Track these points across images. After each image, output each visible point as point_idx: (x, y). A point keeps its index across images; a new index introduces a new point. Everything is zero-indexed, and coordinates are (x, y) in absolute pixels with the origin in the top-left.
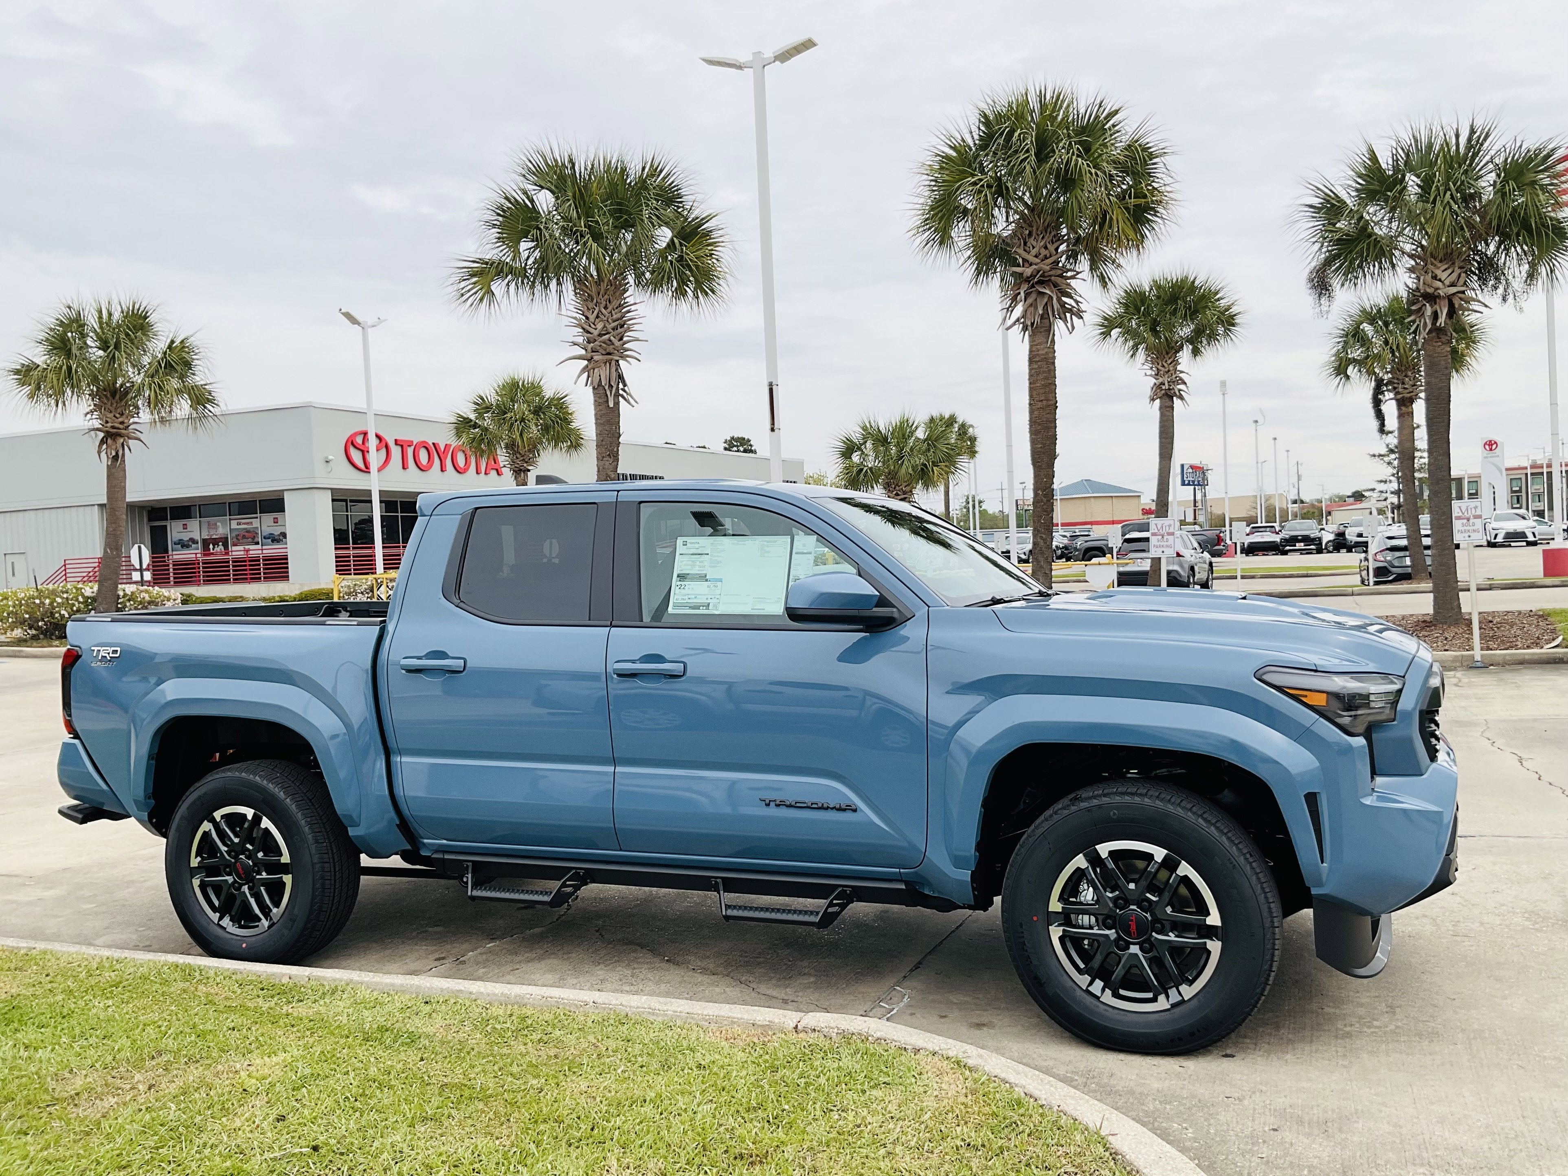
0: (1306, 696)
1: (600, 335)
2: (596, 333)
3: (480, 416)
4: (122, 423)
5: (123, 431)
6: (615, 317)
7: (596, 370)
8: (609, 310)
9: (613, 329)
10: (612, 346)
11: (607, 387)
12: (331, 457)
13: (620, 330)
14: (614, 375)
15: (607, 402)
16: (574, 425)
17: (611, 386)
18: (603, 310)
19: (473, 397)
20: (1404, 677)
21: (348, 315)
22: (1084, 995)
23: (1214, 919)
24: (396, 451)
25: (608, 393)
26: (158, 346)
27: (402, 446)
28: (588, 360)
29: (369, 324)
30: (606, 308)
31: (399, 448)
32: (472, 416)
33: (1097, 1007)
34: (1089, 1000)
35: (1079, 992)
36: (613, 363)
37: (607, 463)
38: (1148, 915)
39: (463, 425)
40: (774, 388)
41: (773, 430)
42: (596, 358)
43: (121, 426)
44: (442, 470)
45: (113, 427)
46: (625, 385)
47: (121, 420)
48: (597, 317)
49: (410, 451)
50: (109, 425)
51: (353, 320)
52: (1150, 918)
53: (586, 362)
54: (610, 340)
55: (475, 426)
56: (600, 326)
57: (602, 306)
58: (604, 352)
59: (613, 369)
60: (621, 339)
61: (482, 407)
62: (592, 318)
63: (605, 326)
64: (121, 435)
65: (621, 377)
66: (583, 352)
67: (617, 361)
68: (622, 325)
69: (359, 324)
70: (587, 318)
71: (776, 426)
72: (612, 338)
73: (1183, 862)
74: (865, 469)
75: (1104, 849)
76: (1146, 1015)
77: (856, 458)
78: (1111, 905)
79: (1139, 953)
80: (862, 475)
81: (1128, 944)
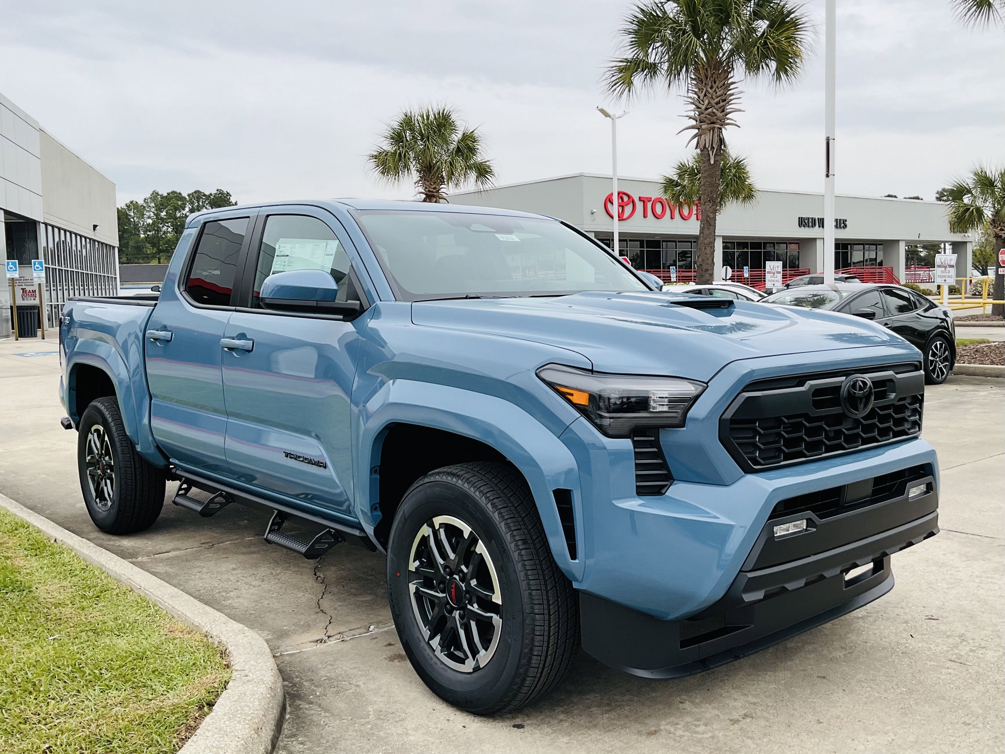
0: (572, 395)
1: (706, 109)
2: (703, 107)
3: (680, 176)
4: (434, 188)
5: (435, 194)
6: (718, 94)
7: (703, 136)
8: (714, 89)
9: (717, 104)
10: (715, 117)
11: (709, 149)
12: (594, 210)
13: (722, 104)
14: (716, 139)
15: (710, 160)
16: (748, 181)
17: (713, 148)
18: (710, 90)
19: (676, 164)
20: (707, 383)
21: (602, 111)
22: (426, 647)
23: (497, 599)
24: (639, 206)
25: (711, 153)
26: (456, 137)
27: (644, 201)
28: (699, 129)
29: (617, 116)
30: (711, 88)
31: (642, 203)
32: (675, 178)
33: (432, 659)
34: (428, 651)
35: (423, 644)
36: (716, 130)
37: (708, 207)
38: (463, 585)
39: (670, 184)
40: (831, 142)
41: (827, 176)
42: (703, 127)
43: (434, 191)
44: (672, 218)
45: (429, 191)
46: (725, 147)
47: (434, 186)
48: (705, 95)
49: (649, 205)
50: (427, 190)
51: (606, 115)
52: (464, 589)
53: (696, 131)
54: (714, 113)
55: (677, 185)
56: (706, 102)
57: (710, 86)
58: (709, 122)
59: (716, 135)
60: (723, 111)
61: (683, 170)
62: (702, 96)
63: (709, 103)
64: (434, 196)
65: (722, 141)
66: (693, 123)
67: (720, 129)
68: (725, 100)
69: (610, 117)
70: (699, 97)
71: (831, 173)
72: (714, 110)
73: (480, 541)
74: (972, 208)
75: (438, 521)
76: (458, 674)
77: (966, 200)
78: (442, 572)
79: (457, 617)
80: (967, 214)
81: (453, 609)
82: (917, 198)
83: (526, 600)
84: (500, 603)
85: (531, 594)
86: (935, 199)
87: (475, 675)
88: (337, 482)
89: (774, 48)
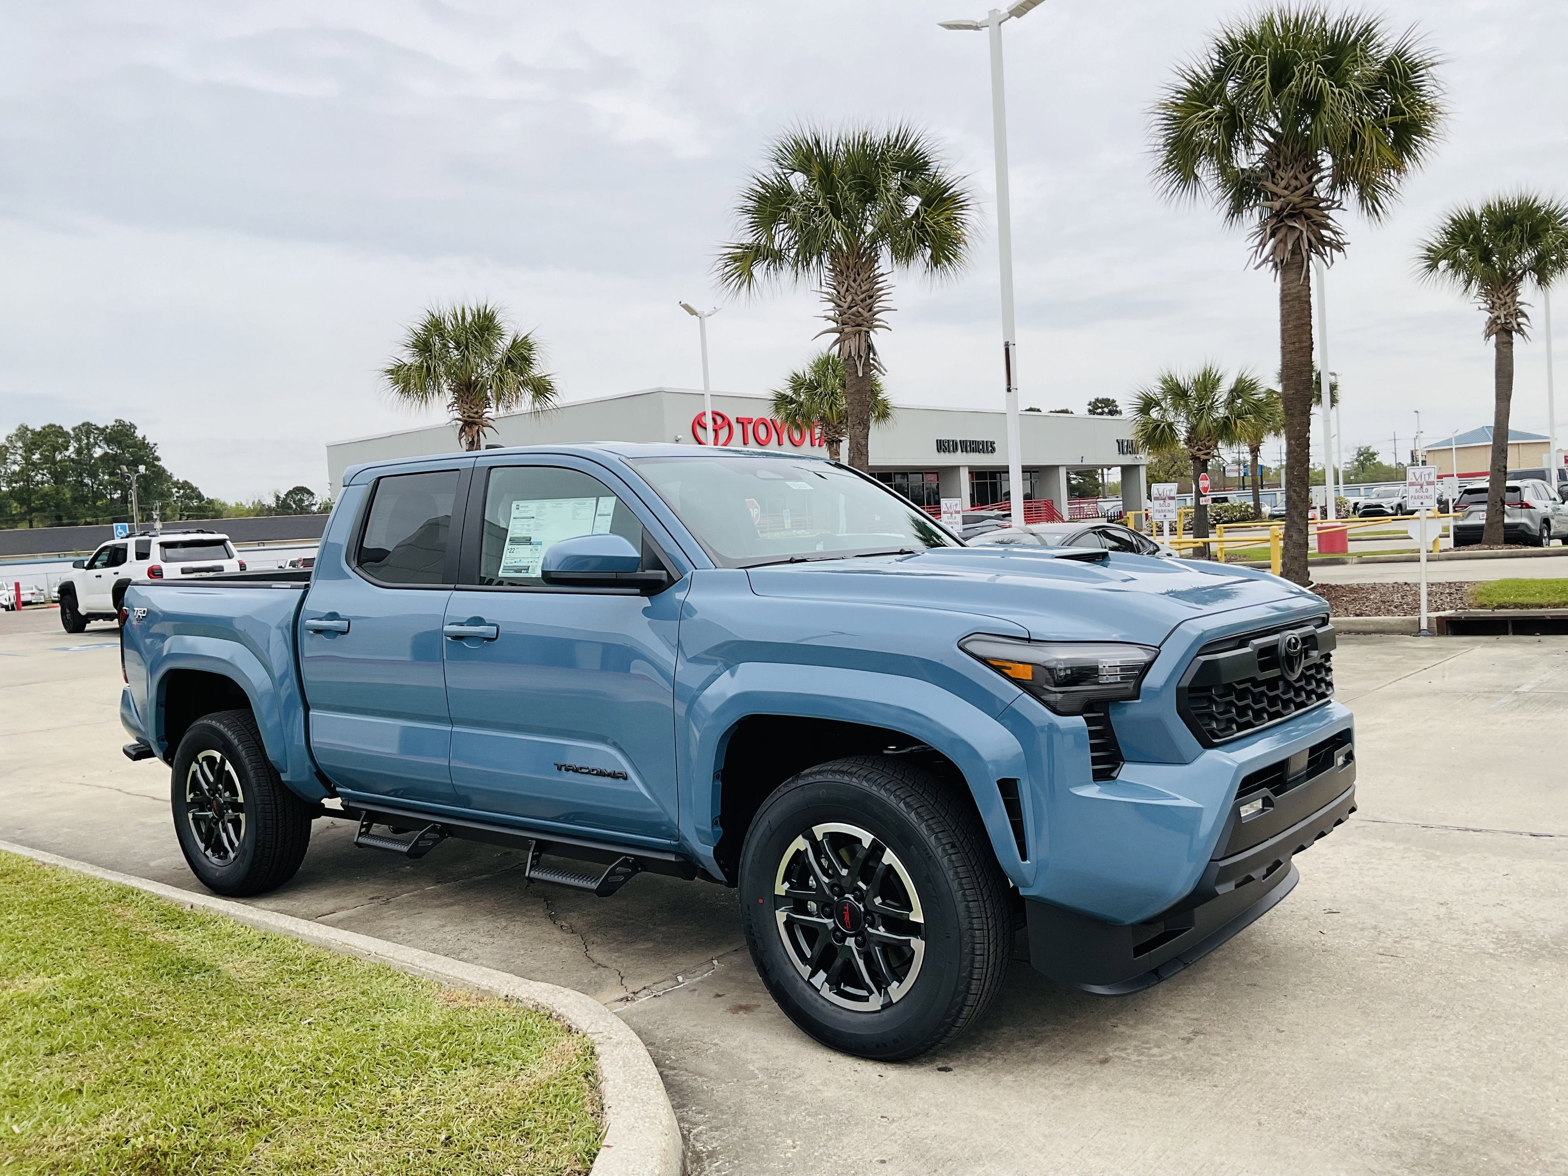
0: (1010, 668)
1: (850, 308)
2: (846, 306)
3: (796, 390)
4: (477, 413)
5: (477, 420)
6: (864, 288)
7: (846, 342)
8: (858, 283)
9: (862, 301)
10: (861, 318)
11: (856, 358)
12: (679, 437)
13: (869, 301)
14: (863, 345)
15: (857, 372)
16: (881, 396)
17: (860, 357)
18: (852, 284)
19: (789, 375)
20: (1159, 647)
21: (687, 307)
22: (806, 987)
23: (917, 916)
24: (737, 429)
25: (858, 363)
26: (503, 345)
27: (743, 424)
28: (840, 333)
29: (706, 313)
30: (855, 281)
31: (740, 426)
32: (790, 393)
33: (816, 1000)
34: (810, 991)
35: (801, 984)
36: (863, 334)
37: (858, 431)
38: (861, 906)
39: (782, 401)
40: (1011, 348)
41: (1009, 390)
42: (846, 330)
43: (476, 416)
44: (779, 445)
45: (469, 417)
46: (875, 355)
47: (475, 410)
48: (847, 290)
49: (750, 428)
50: (466, 415)
51: (692, 312)
52: (862, 909)
53: (838, 335)
54: (859, 312)
55: (792, 401)
56: (849, 299)
57: (852, 279)
58: (853, 324)
59: (863, 340)
60: (870, 310)
61: (798, 383)
62: (842, 292)
63: (853, 299)
64: (475, 423)
65: (870, 348)
66: (834, 325)
67: (868, 332)
68: (871, 296)
69: (696, 314)
70: (839, 293)
71: (1013, 386)
72: (860, 310)
73: (888, 849)
74: (1163, 425)
75: (820, 830)
76: (859, 1015)
77: (1155, 414)
78: (828, 892)
79: (853, 946)
80: (1158, 431)
81: (844, 936)
82: (1066, 412)
83: (962, 914)
84: (921, 920)
85: (967, 907)
86: (1087, 413)
87: (885, 1013)
88: (649, 797)
89: (934, 231)
